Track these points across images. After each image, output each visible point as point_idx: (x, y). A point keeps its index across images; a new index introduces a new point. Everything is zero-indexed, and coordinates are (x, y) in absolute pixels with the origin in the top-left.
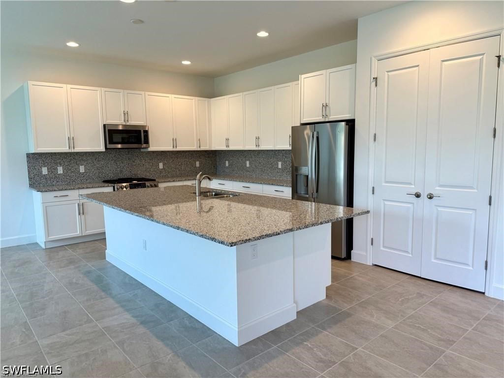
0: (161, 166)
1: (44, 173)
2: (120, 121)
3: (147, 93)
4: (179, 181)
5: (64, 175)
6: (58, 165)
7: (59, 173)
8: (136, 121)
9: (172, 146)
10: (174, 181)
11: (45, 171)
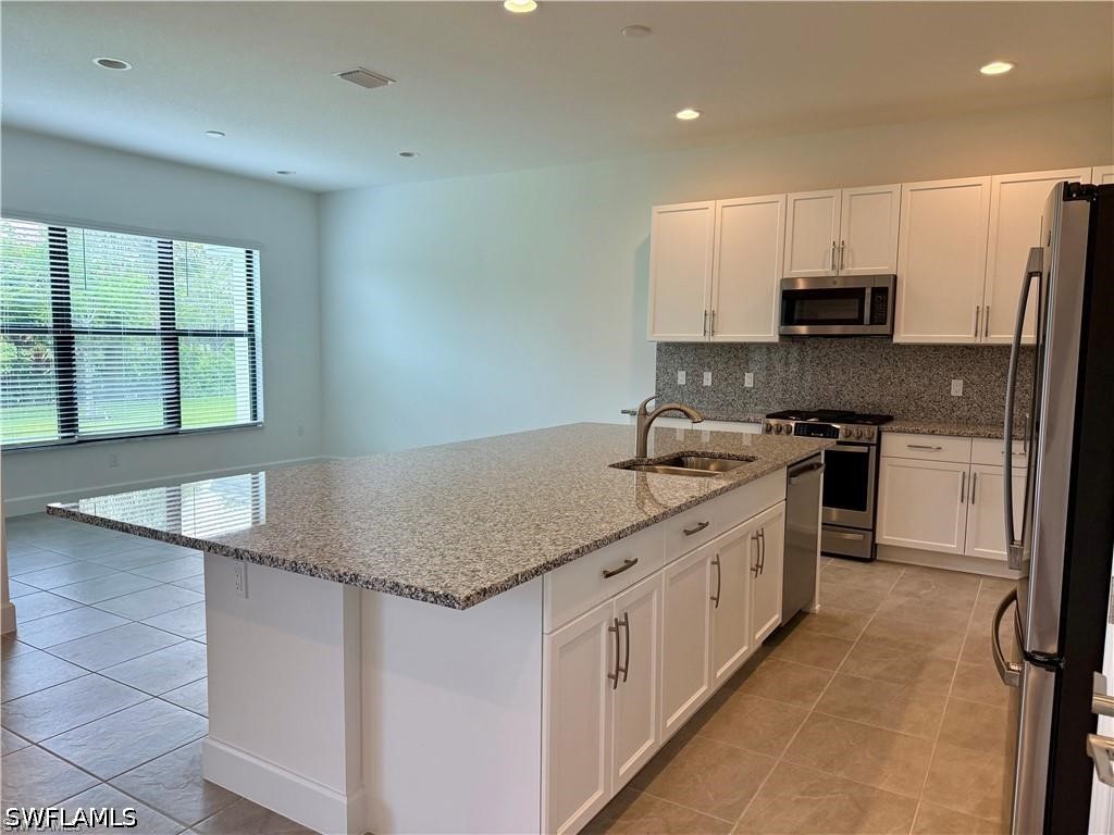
0: (957, 388)
1: (679, 383)
2: (823, 267)
3: (908, 186)
4: (951, 434)
5: (714, 389)
6: (706, 368)
7: (704, 384)
8: (864, 265)
9: (973, 331)
10: (933, 433)
11: (681, 378)
